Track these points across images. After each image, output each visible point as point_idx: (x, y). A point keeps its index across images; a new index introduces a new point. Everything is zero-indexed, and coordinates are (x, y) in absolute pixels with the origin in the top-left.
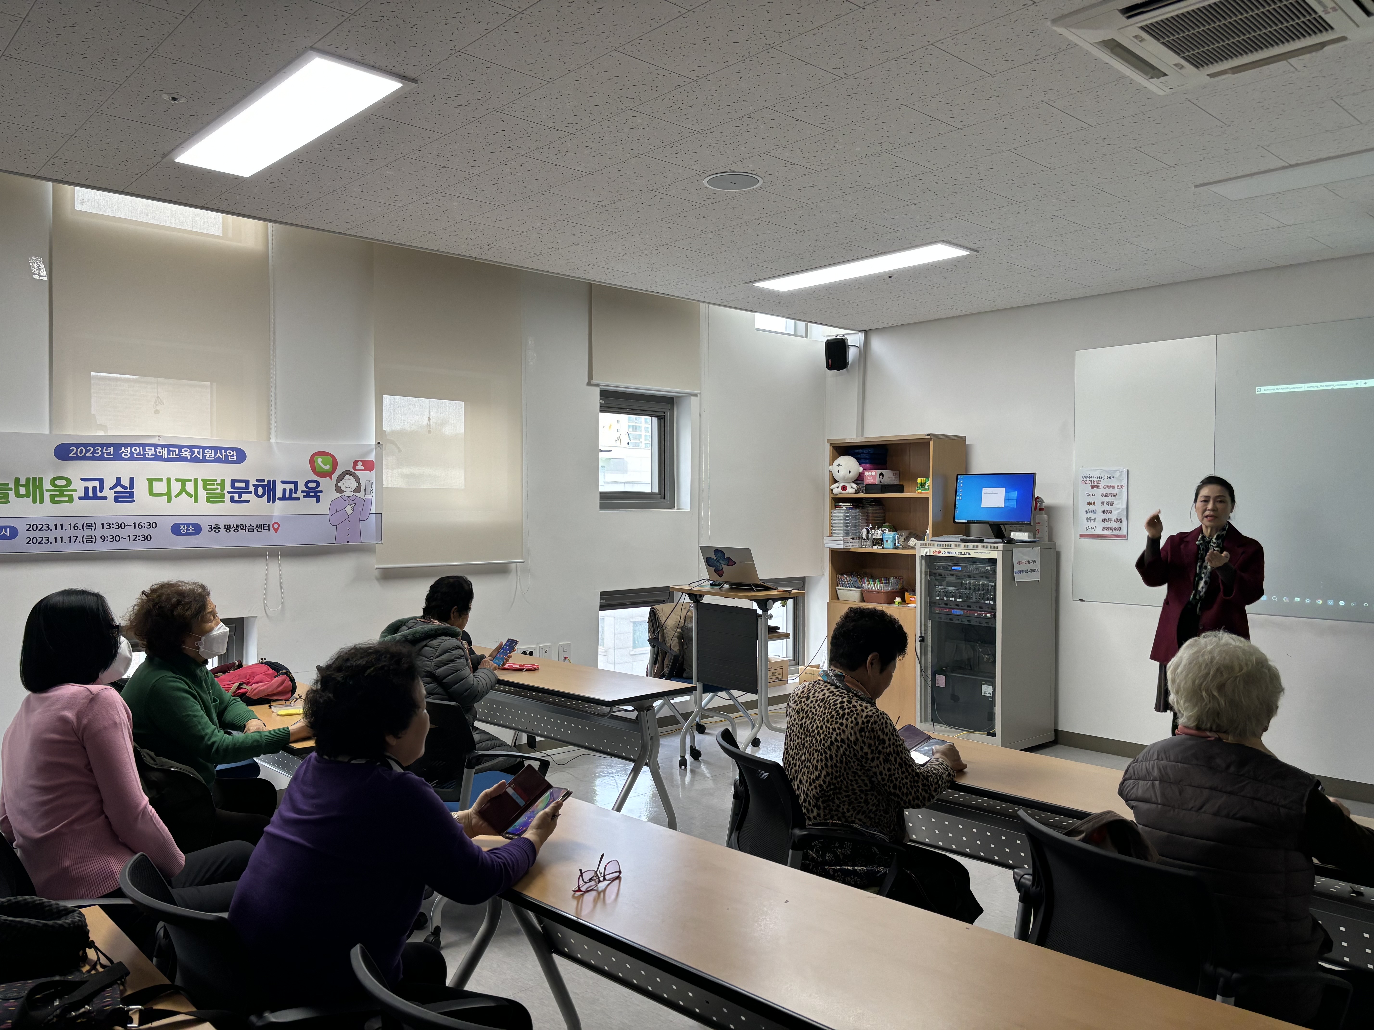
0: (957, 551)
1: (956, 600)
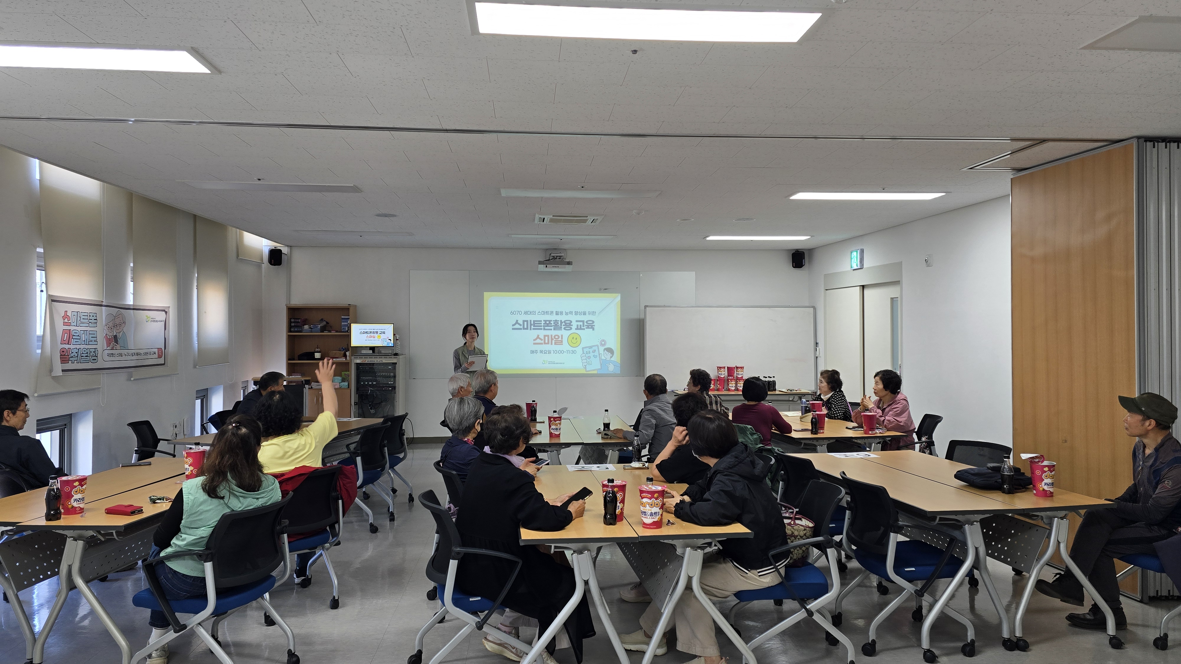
0: (375, 360)
1: (372, 383)
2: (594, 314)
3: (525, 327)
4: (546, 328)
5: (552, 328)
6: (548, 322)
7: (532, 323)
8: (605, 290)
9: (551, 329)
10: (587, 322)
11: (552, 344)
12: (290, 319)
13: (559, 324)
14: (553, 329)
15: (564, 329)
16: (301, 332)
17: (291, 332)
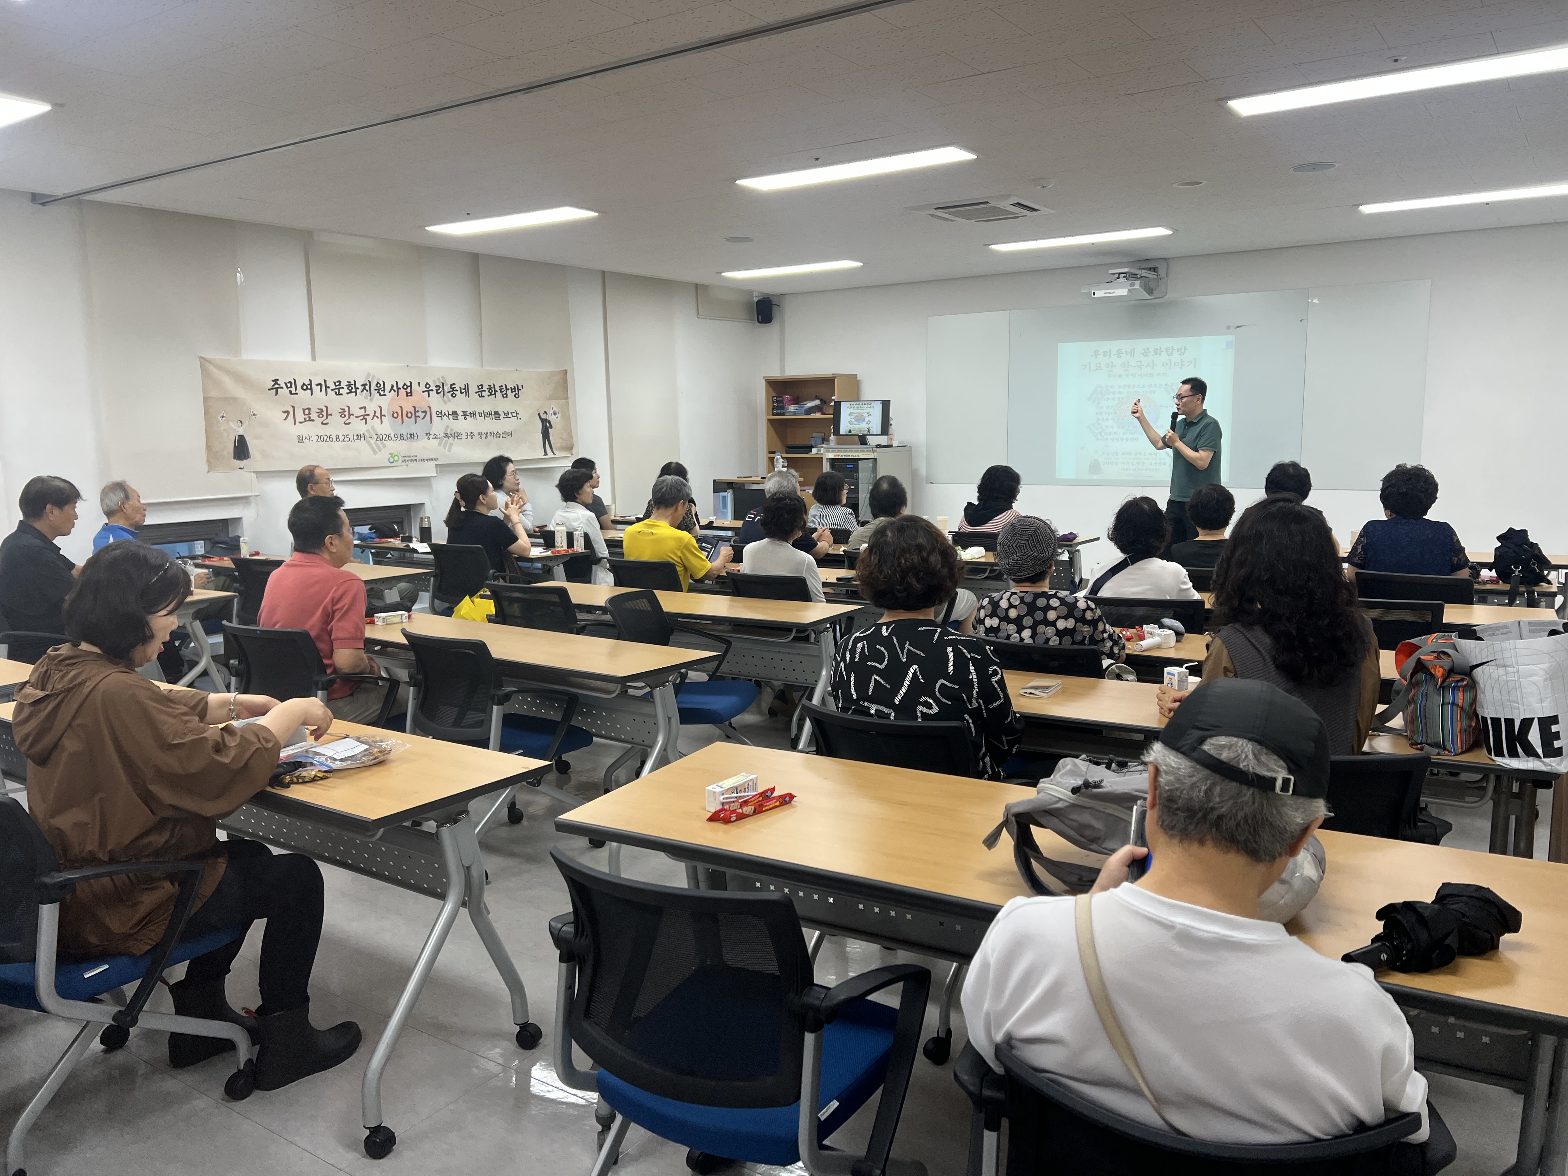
8: (1239, 328)
12: (773, 396)
16: (783, 414)
17: (774, 415)
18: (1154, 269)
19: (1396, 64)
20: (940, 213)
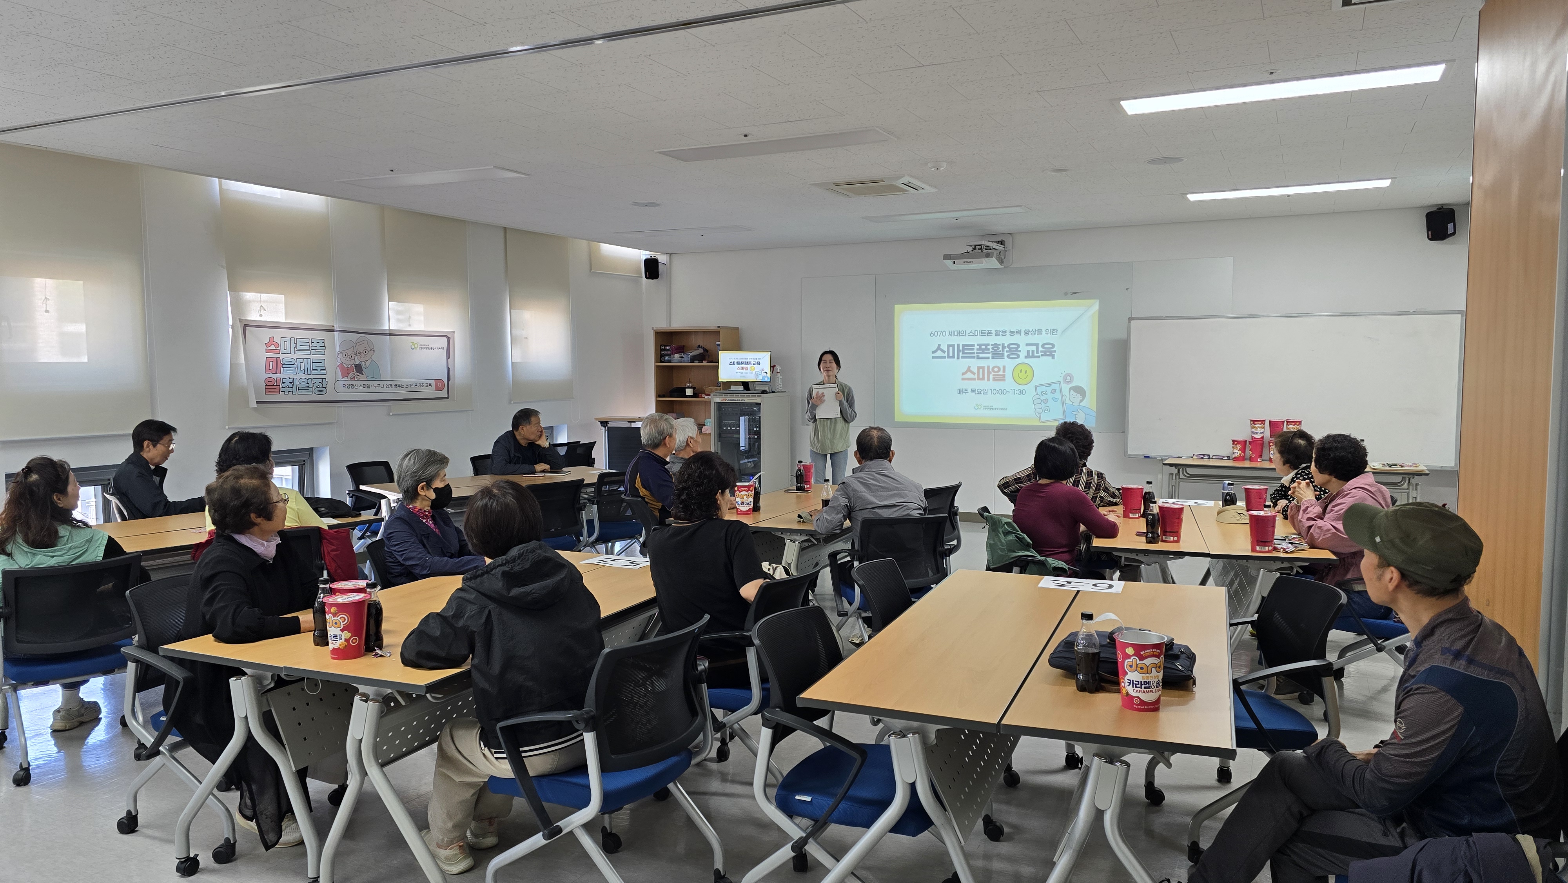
0: (737, 399)
2: (1055, 333)
3: (951, 354)
4: (981, 355)
5: (990, 355)
6: (983, 347)
7: (961, 348)
8: (1074, 294)
9: (988, 358)
10: (1043, 346)
11: (988, 380)
12: (661, 346)
13: (1001, 349)
14: (991, 358)
15: (1008, 356)
16: (670, 362)
17: (661, 362)
18: (1002, 243)
19: (1272, 77)
20: (837, 188)
